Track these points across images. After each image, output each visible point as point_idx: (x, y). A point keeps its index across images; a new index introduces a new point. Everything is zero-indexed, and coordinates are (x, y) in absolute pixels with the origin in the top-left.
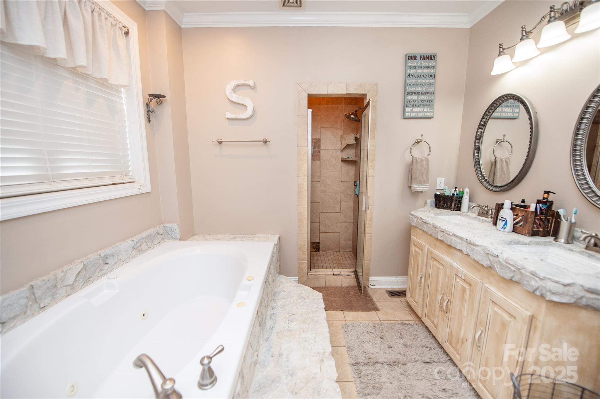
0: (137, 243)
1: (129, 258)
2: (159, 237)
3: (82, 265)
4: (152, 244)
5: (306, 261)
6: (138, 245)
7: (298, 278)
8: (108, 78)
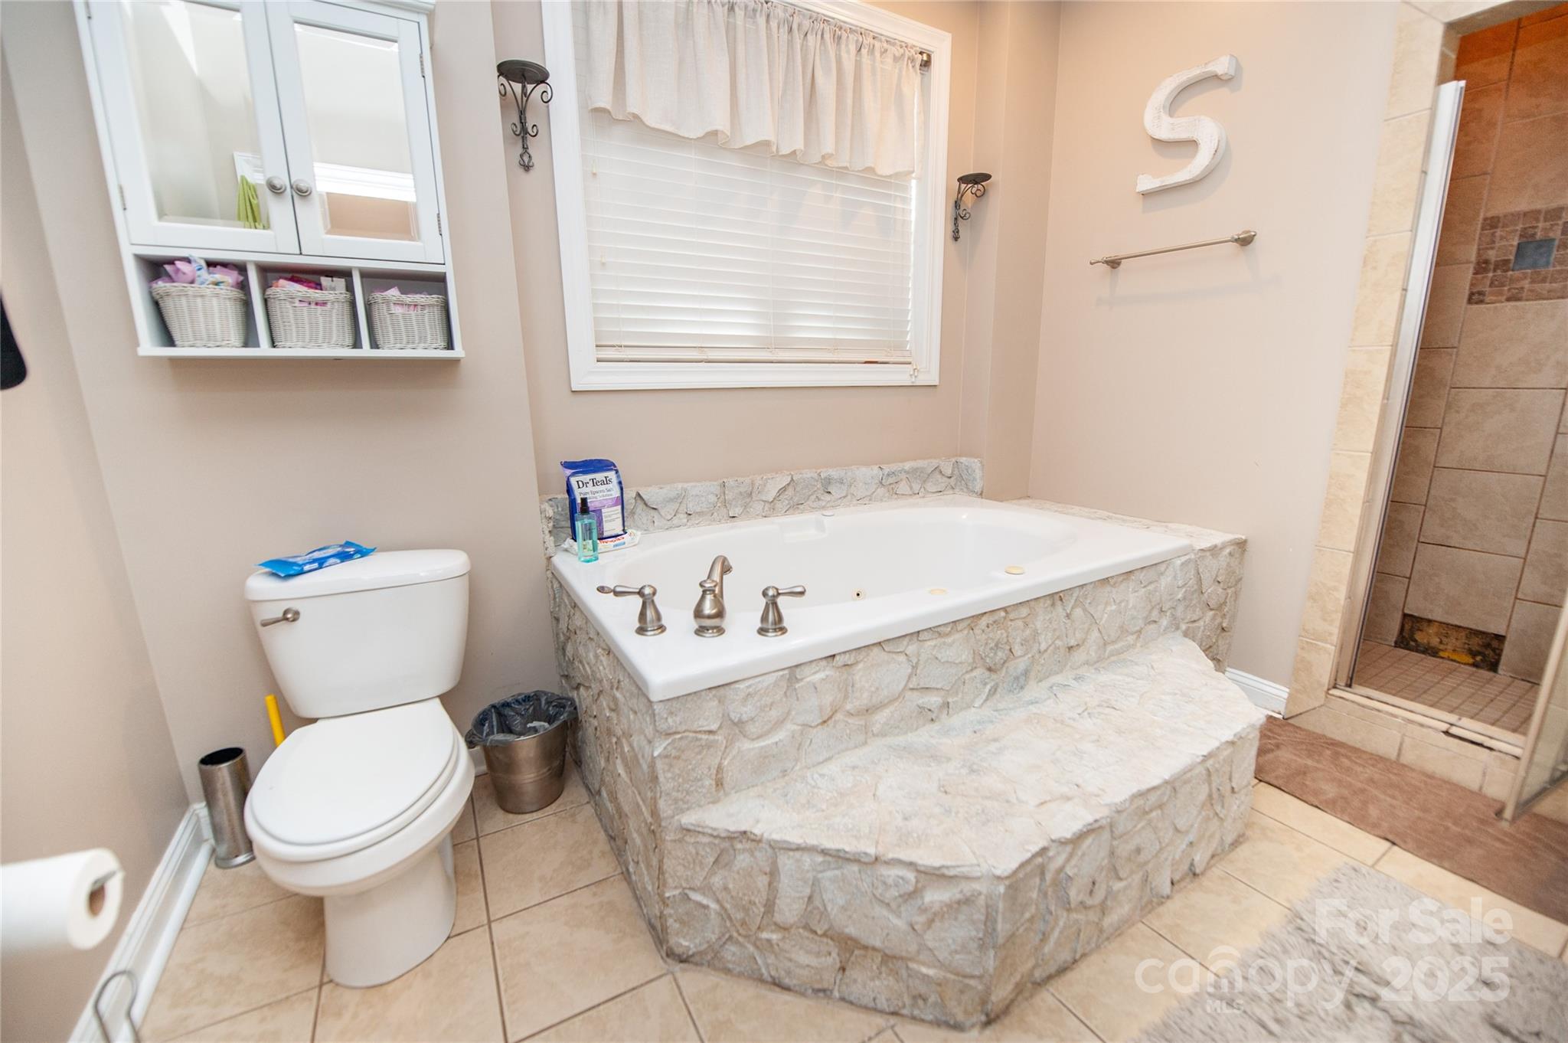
0: (888, 475)
1: (871, 498)
2: (940, 480)
3: (789, 479)
4: (922, 490)
5: (1332, 645)
6: (891, 480)
7: (1288, 690)
8: (873, 166)
